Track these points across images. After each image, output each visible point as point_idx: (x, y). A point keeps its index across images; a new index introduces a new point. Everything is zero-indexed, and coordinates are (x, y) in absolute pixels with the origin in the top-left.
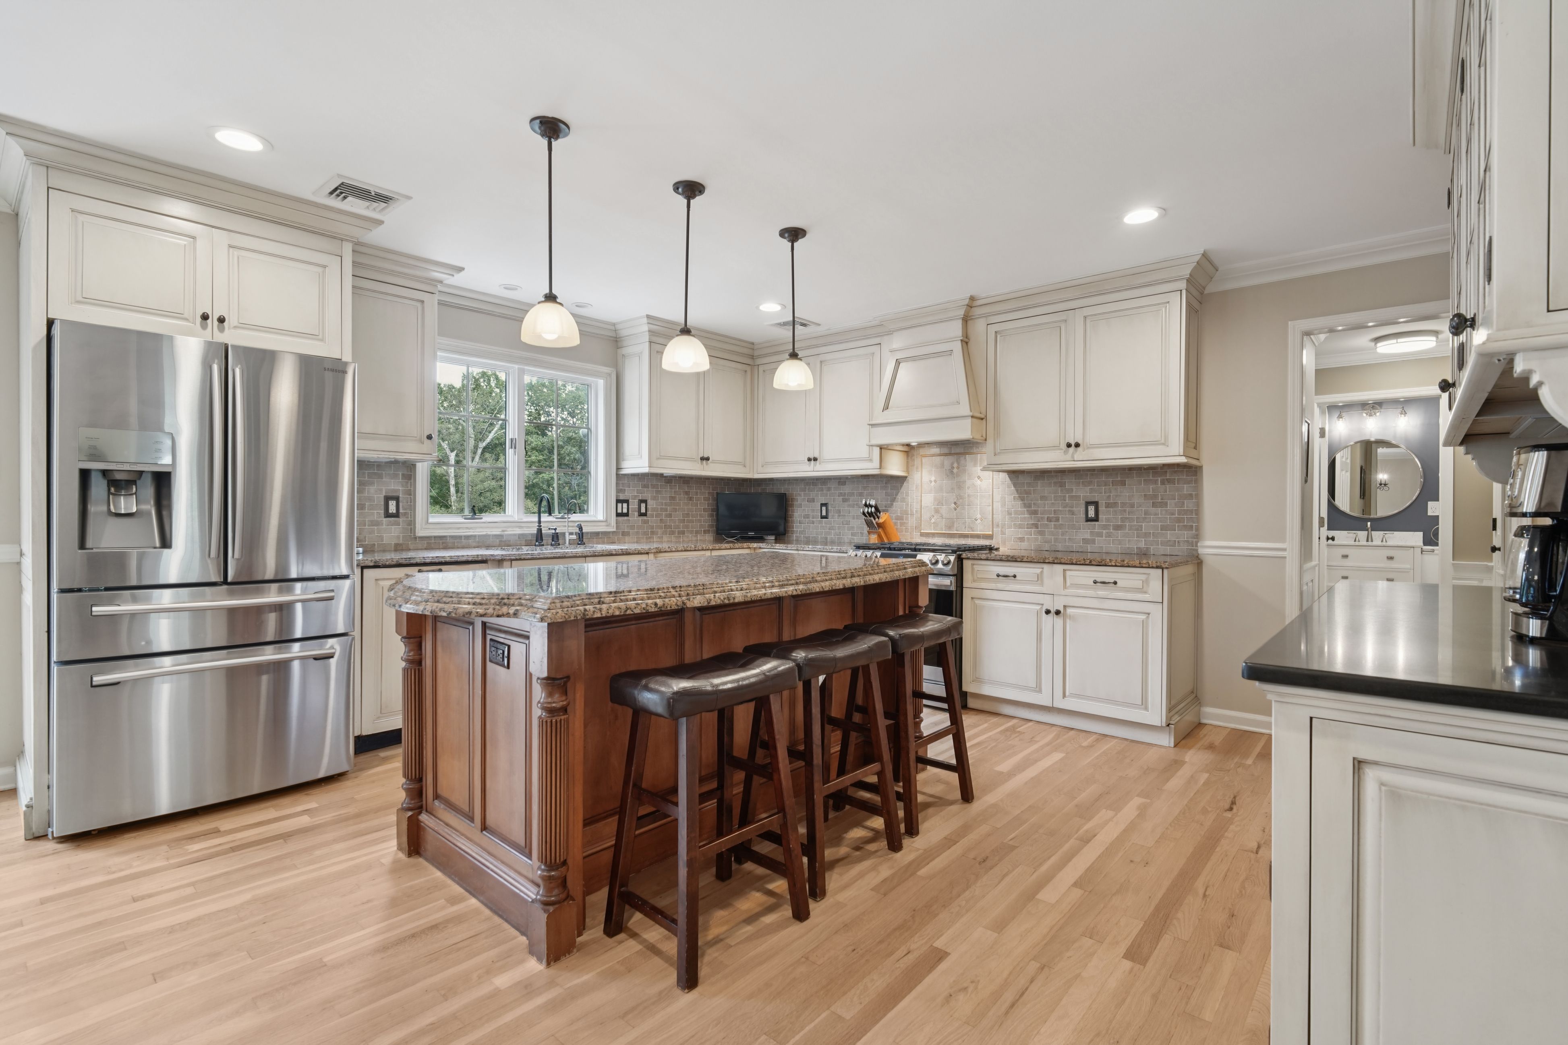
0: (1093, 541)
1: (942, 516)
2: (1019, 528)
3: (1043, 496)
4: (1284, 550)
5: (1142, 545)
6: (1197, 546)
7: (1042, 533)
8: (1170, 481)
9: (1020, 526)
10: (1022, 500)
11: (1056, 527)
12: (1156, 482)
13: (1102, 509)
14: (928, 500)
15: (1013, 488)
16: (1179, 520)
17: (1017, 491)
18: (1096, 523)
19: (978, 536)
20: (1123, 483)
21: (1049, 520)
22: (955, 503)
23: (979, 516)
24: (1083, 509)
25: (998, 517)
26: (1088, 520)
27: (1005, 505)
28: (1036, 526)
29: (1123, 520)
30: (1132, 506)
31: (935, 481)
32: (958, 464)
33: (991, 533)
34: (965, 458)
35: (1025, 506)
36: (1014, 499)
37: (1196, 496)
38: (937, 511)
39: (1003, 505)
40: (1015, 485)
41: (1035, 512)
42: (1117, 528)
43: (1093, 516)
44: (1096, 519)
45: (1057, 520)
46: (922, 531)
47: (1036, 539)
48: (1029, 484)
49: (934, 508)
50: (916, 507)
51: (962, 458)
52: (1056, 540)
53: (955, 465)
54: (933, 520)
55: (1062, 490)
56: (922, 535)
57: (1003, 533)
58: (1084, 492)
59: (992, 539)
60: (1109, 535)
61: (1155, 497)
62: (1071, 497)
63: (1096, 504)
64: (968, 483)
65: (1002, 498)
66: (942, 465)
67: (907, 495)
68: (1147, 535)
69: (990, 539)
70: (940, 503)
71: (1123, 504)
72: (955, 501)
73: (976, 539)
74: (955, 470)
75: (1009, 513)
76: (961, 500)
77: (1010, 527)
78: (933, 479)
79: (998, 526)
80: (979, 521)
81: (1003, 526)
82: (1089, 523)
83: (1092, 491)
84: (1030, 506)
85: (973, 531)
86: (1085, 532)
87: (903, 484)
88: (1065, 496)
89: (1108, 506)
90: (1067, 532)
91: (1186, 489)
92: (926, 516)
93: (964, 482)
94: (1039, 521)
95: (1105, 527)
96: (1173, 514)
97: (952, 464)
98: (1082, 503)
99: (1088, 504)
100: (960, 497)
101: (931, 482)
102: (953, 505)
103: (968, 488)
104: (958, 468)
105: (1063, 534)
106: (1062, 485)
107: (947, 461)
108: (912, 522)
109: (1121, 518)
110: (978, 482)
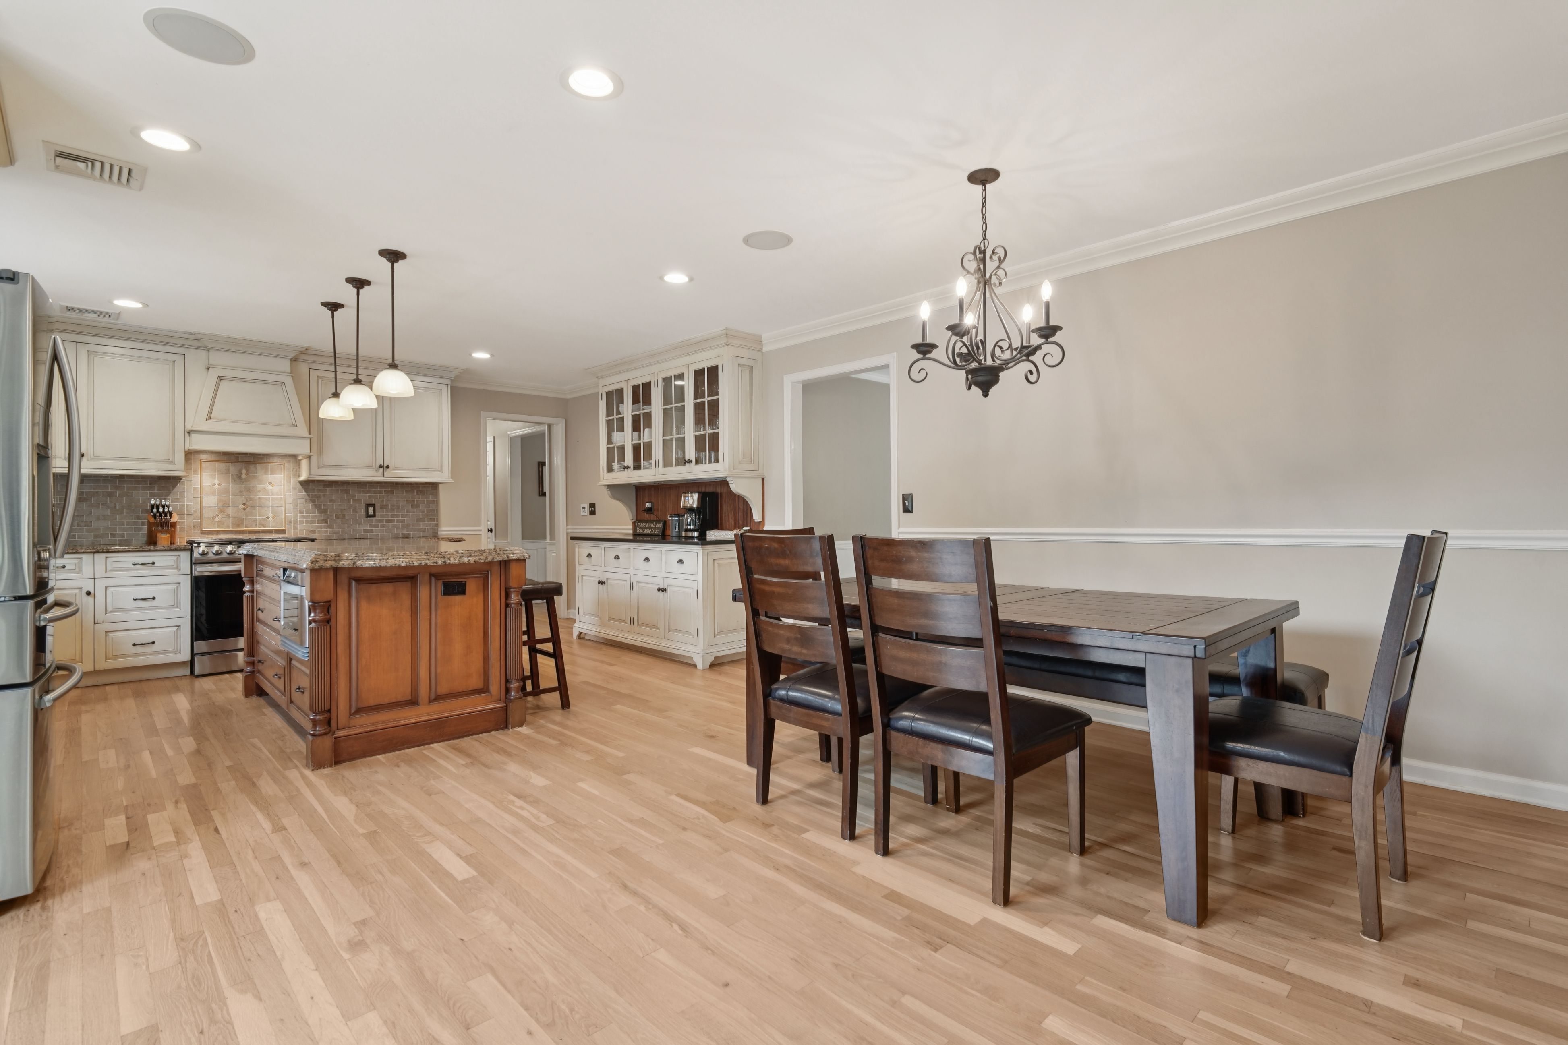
0: (372, 531)
1: (229, 516)
2: (311, 524)
3: (331, 500)
4: (481, 530)
5: (405, 532)
6: (437, 531)
7: (331, 527)
8: (422, 492)
9: (312, 522)
10: (313, 502)
11: (342, 522)
12: (413, 492)
13: (378, 508)
14: (211, 501)
15: (304, 493)
16: (427, 516)
17: (308, 495)
18: (374, 519)
19: (270, 532)
20: (392, 492)
21: (337, 517)
22: (244, 504)
23: (270, 515)
24: (363, 509)
25: (291, 516)
26: (368, 516)
27: (297, 506)
28: (326, 522)
29: (393, 516)
30: (398, 507)
31: (219, 484)
32: (247, 470)
33: (284, 528)
34: (255, 467)
35: (316, 506)
36: (306, 501)
37: (436, 501)
38: (222, 511)
39: (295, 506)
40: (306, 491)
41: (325, 512)
42: (388, 521)
43: (372, 514)
44: (374, 516)
45: (344, 517)
46: (203, 529)
47: (326, 531)
48: (319, 491)
49: (218, 508)
50: (194, 507)
51: (252, 467)
52: (343, 531)
53: (244, 472)
54: (217, 519)
55: (347, 496)
56: (203, 533)
57: (295, 528)
58: (365, 498)
59: (285, 533)
60: (383, 526)
61: (413, 501)
62: (355, 501)
63: (374, 505)
64: (259, 487)
65: (293, 500)
66: (228, 471)
67: (182, 495)
68: (408, 525)
69: (283, 533)
70: (226, 503)
71: (393, 506)
72: (244, 502)
73: (268, 534)
74: (244, 476)
75: (301, 512)
76: (251, 502)
77: (301, 523)
78: (217, 482)
79: (290, 522)
80: (271, 519)
81: (296, 522)
82: (368, 518)
83: (369, 497)
84: (320, 507)
85: (264, 527)
86: (366, 525)
87: (177, 485)
88: (349, 500)
89: (382, 507)
90: (352, 525)
91: (431, 497)
92: (207, 515)
93: (255, 486)
94: (328, 518)
95: (380, 521)
96: (424, 512)
97: (241, 470)
98: (363, 504)
99: (368, 505)
100: (249, 499)
101: (214, 485)
102: (242, 506)
103: (259, 492)
104: (247, 474)
105: (348, 527)
106: (347, 492)
107: (233, 468)
108: (189, 521)
109: (391, 515)
110: (270, 487)
